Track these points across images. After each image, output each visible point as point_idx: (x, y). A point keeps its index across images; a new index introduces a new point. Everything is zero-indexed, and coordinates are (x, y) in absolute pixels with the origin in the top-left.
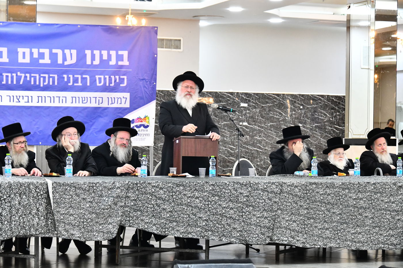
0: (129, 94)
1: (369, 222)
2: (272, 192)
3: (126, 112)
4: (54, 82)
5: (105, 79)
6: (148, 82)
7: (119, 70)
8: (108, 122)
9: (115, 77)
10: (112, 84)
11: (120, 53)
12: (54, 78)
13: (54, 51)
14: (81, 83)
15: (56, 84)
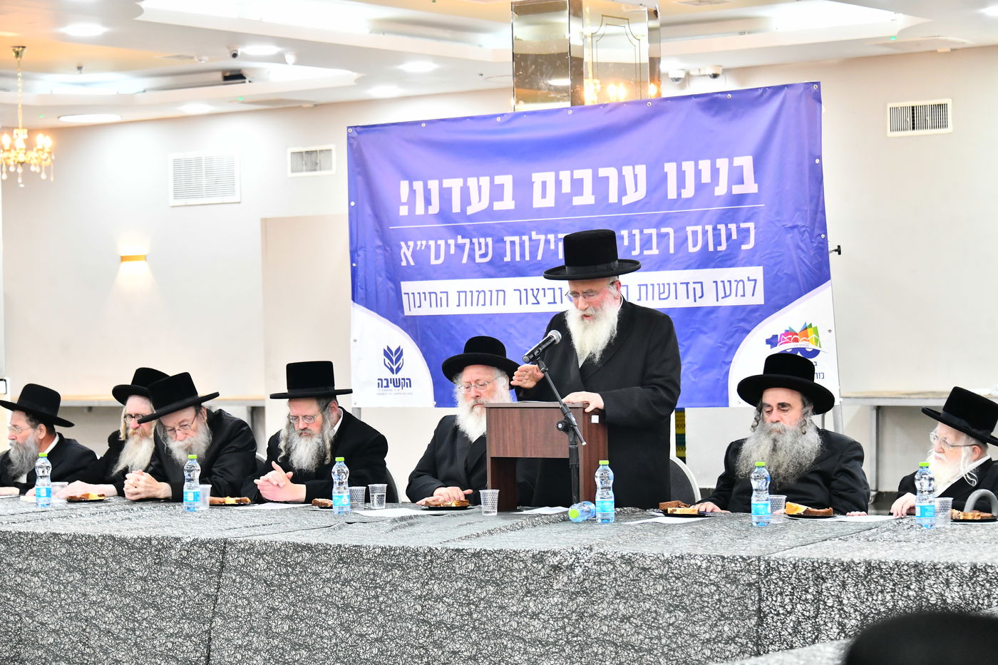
0: (761, 268)
3: (756, 318)
5: (705, 233)
6: (806, 233)
7: (735, 207)
8: (720, 345)
9: (727, 226)
10: (721, 245)
11: (738, 161)
13: (603, 172)
14: (657, 248)
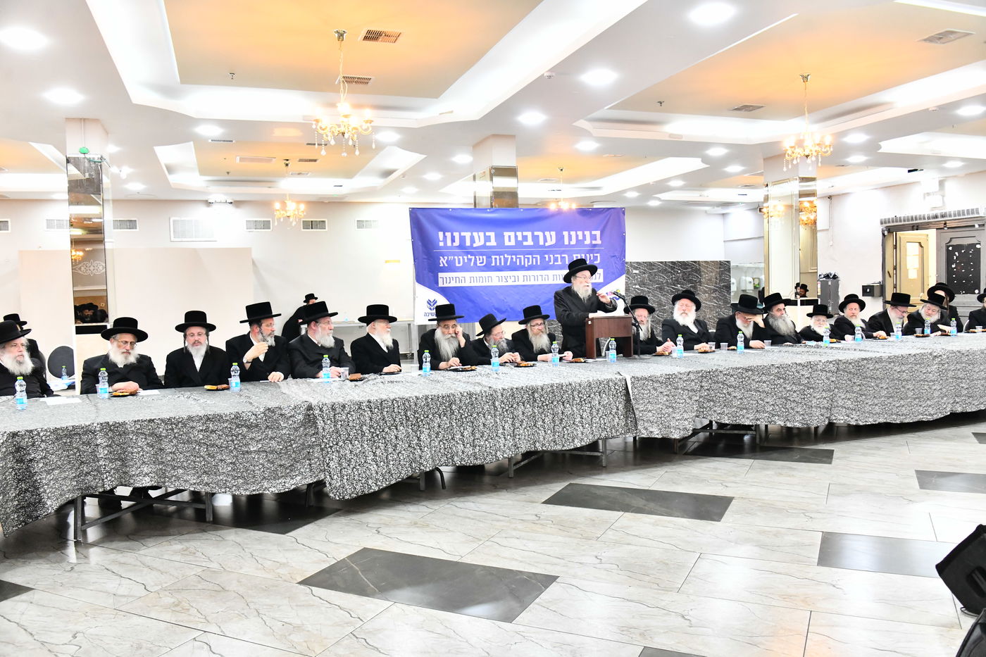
1: (910, 394)
2: (830, 371)
4: (537, 262)
6: (618, 258)
7: (592, 248)
11: (594, 233)
12: (536, 258)
15: (539, 263)
